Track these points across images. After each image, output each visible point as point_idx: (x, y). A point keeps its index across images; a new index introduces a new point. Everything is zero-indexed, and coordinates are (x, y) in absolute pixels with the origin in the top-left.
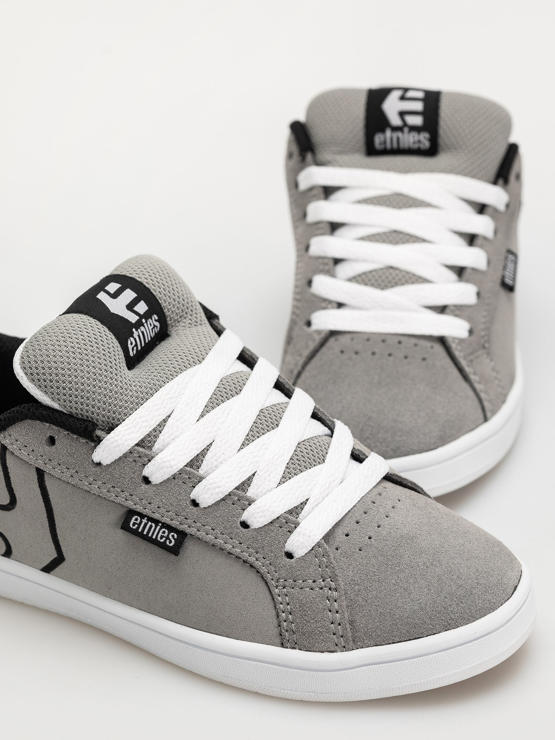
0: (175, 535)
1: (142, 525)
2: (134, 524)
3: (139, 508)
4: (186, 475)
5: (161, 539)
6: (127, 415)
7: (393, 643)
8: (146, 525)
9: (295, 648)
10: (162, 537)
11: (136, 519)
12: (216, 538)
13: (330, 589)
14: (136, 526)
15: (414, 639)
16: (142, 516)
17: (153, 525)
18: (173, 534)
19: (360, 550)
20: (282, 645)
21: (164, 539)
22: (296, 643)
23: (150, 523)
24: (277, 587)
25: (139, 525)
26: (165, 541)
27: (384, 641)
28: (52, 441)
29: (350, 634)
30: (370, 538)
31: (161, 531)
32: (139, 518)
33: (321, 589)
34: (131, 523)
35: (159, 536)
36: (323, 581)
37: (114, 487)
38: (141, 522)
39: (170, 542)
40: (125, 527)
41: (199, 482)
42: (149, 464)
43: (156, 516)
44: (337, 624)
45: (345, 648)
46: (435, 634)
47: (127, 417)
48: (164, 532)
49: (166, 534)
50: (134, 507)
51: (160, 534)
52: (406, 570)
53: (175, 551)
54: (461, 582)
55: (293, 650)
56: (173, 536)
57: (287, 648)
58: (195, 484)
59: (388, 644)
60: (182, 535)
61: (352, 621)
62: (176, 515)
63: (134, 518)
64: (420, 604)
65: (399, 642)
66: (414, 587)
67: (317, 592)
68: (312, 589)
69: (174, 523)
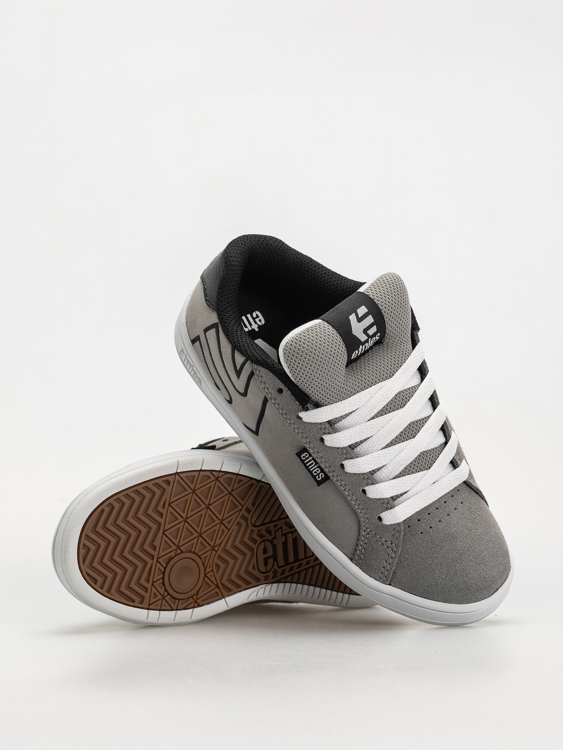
0: (323, 475)
1: (308, 460)
2: (304, 457)
3: (311, 451)
4: (346, 451)
5: (314, 473)
6: (330, 404)
7: (411, 594)
8: (310, 461)
9: (357, 566)
10: (315, 472)
11: (306, 455)
12: (344, 490)
13: (392, 550)
14: (305, 458)
15: (423, 598)
16: (310, 455)
17: (314, 463)
18: (322, 474)
19: (421, 533)
20: (351, 560)
21: (316, 474)
22: (359, 564)
23: (313, 461)
24: (364, 531)
25: (307, 459)
26: (316, 476)
27: (407, 590)
28: (280, 391)
29: (390, 578)
30: (431, 527)
31: (317, 469)
32: (308, 455)
33: (388, 547)
34: (303, 455)
35: (314, 471)
36: (391, 544)
37: (303, 433)
38: (308, 458)
39: (319, 478)
40: (299, 454)
41: (351, 458)
42: (328, 435)
43: (318, 461)
44: (386, 569)
45: (384, 582)
46: (436, 601)
47: (329, 404)
48: (318, 471)
49: (319, 472)
50: (308, 449)
51: (315, 470)
52: (440, 559)
53: (319, 483)
54: (466, 579)
55: (356, 566)
56: (322, 475)
57: (353, 563)
58: (348, 458)
59: (408, 592)
60: (327, 478)
61: (395, 572)
62: (329, 466)
63: (305, 454)
64: (437, 582)
65: (415, 595)
66: (439, 571)
67: (384, 548)
68: (382, 544)
69: (326, 470)
